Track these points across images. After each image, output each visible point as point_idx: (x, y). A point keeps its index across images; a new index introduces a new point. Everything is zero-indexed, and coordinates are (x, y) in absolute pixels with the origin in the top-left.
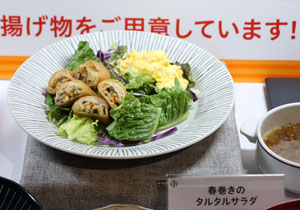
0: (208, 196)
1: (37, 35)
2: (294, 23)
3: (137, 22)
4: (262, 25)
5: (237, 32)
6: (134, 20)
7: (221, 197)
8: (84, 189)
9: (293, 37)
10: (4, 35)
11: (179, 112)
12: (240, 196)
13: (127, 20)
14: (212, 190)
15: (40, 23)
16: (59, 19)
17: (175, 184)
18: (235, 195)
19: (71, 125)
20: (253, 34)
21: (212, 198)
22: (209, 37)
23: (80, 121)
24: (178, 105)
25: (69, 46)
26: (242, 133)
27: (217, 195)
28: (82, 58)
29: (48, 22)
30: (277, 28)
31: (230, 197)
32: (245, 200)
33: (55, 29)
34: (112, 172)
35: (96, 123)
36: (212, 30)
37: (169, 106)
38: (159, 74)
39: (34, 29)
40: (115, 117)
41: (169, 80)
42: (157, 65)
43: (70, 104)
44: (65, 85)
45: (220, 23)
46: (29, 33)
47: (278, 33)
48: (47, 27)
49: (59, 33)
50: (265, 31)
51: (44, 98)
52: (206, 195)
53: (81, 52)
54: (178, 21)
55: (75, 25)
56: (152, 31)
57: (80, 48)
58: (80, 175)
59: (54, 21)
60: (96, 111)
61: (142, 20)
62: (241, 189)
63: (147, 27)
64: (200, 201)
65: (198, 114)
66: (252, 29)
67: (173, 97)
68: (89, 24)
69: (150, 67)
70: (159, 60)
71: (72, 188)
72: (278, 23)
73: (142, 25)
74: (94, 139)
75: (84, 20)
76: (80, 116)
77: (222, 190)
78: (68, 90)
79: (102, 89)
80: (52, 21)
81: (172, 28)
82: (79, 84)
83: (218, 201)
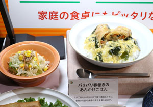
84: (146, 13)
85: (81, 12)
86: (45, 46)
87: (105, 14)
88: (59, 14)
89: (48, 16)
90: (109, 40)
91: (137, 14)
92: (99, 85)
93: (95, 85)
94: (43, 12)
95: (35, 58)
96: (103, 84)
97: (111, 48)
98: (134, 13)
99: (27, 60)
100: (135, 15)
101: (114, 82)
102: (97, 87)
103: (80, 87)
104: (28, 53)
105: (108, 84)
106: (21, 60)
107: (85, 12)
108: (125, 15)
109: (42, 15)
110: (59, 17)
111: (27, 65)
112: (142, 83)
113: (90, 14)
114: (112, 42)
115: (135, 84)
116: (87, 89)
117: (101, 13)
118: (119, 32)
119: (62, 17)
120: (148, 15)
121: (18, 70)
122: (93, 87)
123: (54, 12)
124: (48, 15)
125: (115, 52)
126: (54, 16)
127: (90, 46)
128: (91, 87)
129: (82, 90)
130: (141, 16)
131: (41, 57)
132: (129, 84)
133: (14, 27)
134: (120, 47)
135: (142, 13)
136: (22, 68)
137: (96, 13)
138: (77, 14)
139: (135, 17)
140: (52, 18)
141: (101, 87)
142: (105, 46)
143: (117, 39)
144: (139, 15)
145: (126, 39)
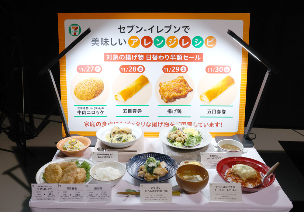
0: (210, 157)
1: (160, 126)
2: (221, 123)
3: (185, 123)
4: (214, 124)
5: (208, 125)
6: (184, 123)
7: (213, 157)
8: (181, 157)
9: (221, 126)
10: (152, 127)
11: (199, 141)
12: (217, 157)
13: (182, 123)
14: (211, 156)
15: (161, 124)
16: (166, 123)
17: (202, 154)
18: (216, 157)
19: (176, 143)
20: (212, 126)
21: (211, 158)
22: (202, 127)
23: (178, 142)
24: (199, 139)
25: (171, 128)
26: (214, 146)
27: (212, 157)
28: (174, 130)
29: (163, 123)
30: (217, 124)
31: (215, 157)
32: (218, 158)
33: (165, 125)
34: (187, 153)
35: (182, 143)
36: (202, 125)
37: (197, 139)
38: (193, 133)
39: (160, 125)
40: (186, 141)
41: (195, 134)
42: (193, 131)
43: (175, 139)
44: (172, 135)
45: (204, 123)
46: (158, 126)
47: (218, 125)
48: (163, 125)
49: (166, 126)
50: (215, 125)
51: (167, 139)
52: (209, 157)
53: (174, 129)
54: (194, 123)
55: (170, 124)
56: (188, 125)
57: (174, 128)
58: (180, 154)
59: (165, 123)
60: (181, 140)
61: (186, 123)
62: (217, 156)
63: (187, 124)
64: (208, 158)
65: (203, 142)
66: (212, 124)
67: (198, 137)
68: (173, 124)
69: (191, 131)
70: (193, 130)
71: (178, 157)
72: (218, 123)
73: (186, 124)
74: (182, 146)
75: (172, 123)
76: (178, 141)
77: (213, 156)
78: (174, 136)
79: (182, 135)
80: (164, 123)
81: (193, 124)
82: (176, 135)
83: (212, 158)
84: (144, 123)
85: (108, 122)
86: (85, 138)
87: (121, 123)
88: (95, 123)
89: (89, 125)
90: (117, 134)
91: (139, 123)
92: (108, 154)
93: (106, 154)
94: (87, 122)
95: (78, 143)
96: (110, 154)
97: (118, 137)
98: (137, 123)
99: (73, 144)
100: (138, 124)
101: (116, 153)
102: (107, 156)
103: (98, 156)
104: (74, 140)
105: (112, 154)
106: (69, 144)
107: (110, 122)
108: (132, 124)
109: (86, 124)
110: (95, 125)
111: (72, 146)
112: (132, 155)
113: (113, 123)
114: (119, 135)
115: (128, 155)
116: (102, 157)
117: (119, 123)
118: (123, 130)
119: (97, 125)
120: (146, 124)
121: (67, 149)
122: (105, 156)
123: (93, 122)
124: (90, 123)
125: (120, 139)
126: (93, 124)
127: (108, 137)
128: (103, 156)
129: (99, 157)
130: (142, 124)
131: (81, 143)
132: (125, 155)
133: (70, 130)
134: (123, 137)
135: (142, 123)
136: (69, 147)
137: (116, 123)
138: (106, 123)
139: (138, 125)
140: (92, 126)
141: (109, 156)
142: (115, 137)
143: (122, 134)
144: (141, 124)
145: (128, 134)
